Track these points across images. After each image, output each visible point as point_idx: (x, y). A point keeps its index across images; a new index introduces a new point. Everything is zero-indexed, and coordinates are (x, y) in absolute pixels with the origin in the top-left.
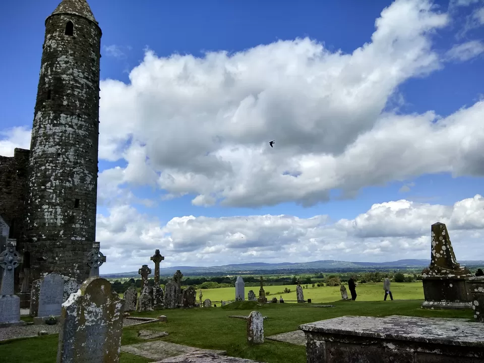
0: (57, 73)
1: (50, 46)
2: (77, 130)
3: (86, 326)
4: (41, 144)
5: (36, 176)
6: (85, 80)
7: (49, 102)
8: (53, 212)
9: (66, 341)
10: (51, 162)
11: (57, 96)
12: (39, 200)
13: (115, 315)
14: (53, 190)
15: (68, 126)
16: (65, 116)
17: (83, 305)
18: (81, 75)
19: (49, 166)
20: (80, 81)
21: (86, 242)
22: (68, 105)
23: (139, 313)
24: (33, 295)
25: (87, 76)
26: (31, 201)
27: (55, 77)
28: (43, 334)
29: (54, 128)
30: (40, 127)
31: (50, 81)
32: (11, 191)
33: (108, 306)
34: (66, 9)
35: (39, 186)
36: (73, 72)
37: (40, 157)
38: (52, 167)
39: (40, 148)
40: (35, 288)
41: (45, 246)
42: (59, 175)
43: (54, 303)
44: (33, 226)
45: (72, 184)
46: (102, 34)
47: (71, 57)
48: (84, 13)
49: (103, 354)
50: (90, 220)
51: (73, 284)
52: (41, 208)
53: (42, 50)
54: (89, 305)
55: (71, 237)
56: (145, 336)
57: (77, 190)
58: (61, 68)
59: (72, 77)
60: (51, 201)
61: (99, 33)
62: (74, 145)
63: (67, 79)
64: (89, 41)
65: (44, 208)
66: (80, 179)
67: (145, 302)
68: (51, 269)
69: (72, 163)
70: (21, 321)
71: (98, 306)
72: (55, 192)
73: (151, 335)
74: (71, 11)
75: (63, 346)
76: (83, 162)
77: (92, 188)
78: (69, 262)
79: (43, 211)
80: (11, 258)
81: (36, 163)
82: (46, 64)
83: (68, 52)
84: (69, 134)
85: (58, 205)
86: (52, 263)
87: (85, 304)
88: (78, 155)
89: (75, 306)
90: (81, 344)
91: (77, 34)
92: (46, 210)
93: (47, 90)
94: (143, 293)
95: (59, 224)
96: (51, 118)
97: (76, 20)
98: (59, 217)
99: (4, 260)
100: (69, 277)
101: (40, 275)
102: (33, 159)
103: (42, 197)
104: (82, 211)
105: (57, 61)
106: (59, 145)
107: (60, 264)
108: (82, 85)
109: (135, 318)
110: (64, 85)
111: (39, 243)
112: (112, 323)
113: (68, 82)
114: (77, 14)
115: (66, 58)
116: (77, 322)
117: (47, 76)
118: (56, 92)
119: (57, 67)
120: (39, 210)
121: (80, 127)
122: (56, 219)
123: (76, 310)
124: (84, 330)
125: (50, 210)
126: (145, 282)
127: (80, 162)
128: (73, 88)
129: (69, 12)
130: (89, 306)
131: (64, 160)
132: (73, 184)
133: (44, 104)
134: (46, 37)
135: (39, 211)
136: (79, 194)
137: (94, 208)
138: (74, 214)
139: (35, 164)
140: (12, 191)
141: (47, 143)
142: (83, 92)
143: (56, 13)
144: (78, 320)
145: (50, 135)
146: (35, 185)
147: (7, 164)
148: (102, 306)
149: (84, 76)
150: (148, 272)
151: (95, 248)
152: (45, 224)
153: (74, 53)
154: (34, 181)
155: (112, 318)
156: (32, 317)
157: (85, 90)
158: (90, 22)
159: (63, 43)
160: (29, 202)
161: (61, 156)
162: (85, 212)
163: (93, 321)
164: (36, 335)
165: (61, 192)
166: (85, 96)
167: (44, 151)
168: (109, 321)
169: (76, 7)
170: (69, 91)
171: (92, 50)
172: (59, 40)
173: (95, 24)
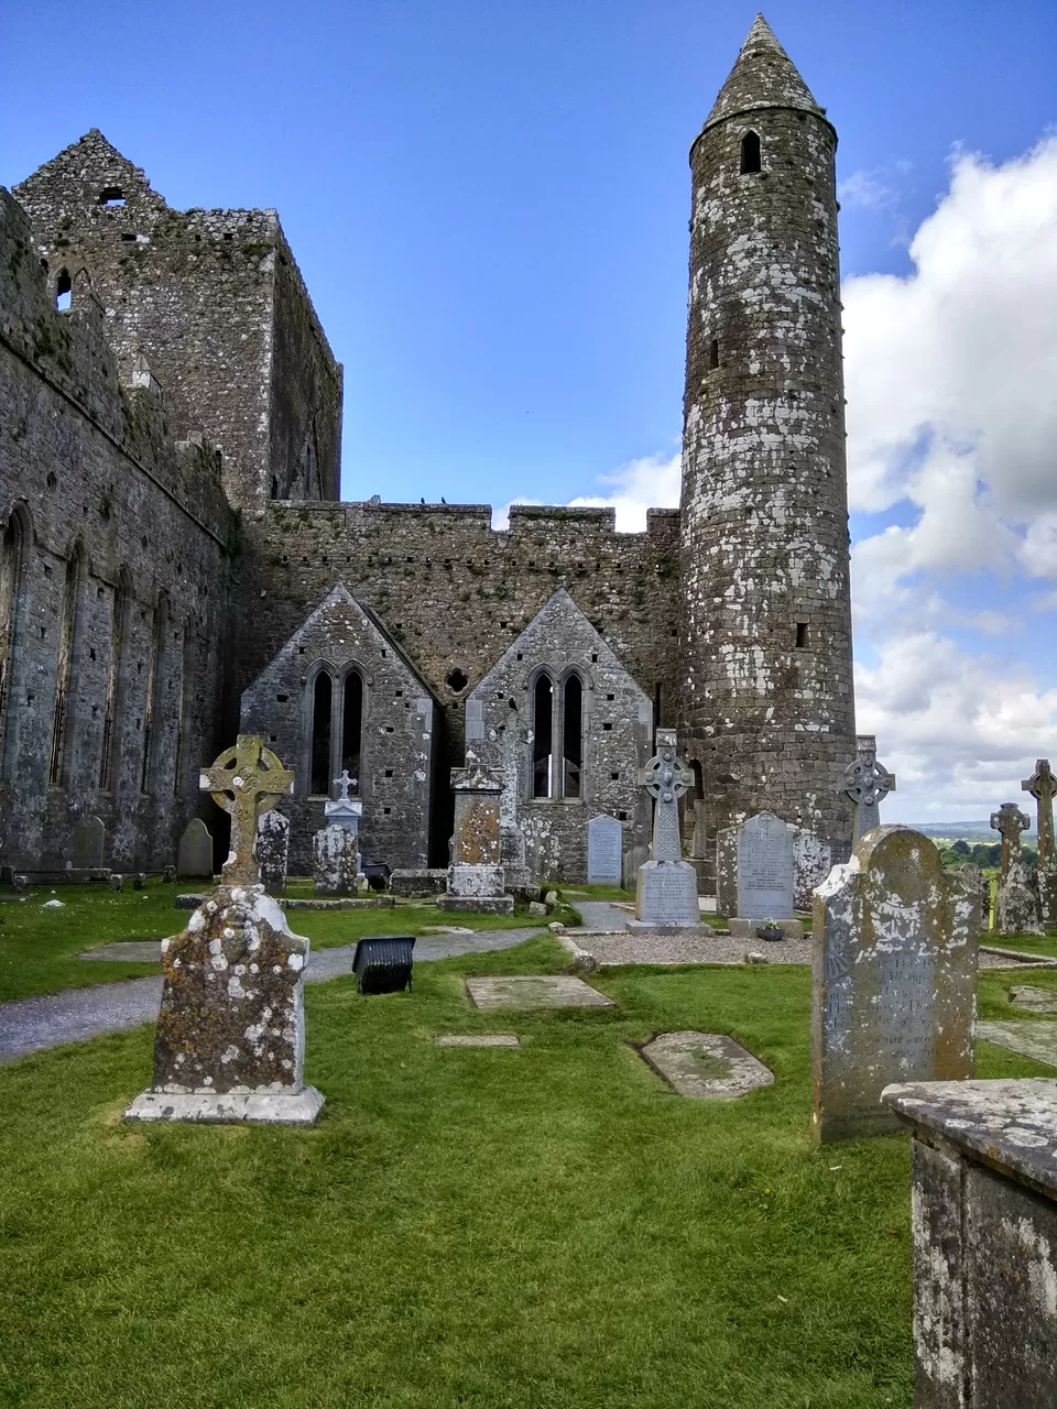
0: (728, 290)
1: (705, 221)
2: (789, 438)
3: (881, 954)
4: (704, 492)
5: (701, 573)
6: (800, 290)
7: (717, 374)
8: (747, 661)
9: (832, 983)
10: (733, 532)
11: (734, 352)
12: (712, 632)
13: (955, 933)
14: (742, 604)
15: (764, 430)
16: (756, 403)
17: (868, 897)
18: (791, 278)
19: (727, 543)
20: (788, 296)
21: (833, 737)
22: (762, 373)
23: (1001, 937)
24: (722, 864)
25: (806, 276)
26: (694, 639)
27: (724, 304)
28: (756, 961)
29: (733, 442)
30: (700, 446)
31: (713, 316)
32: (647, 614)
33: (934, 906)
34: (737, 100)
35: (708, 597)
36: (769, 277)
37: (705, 523)
38: (735, 545)
39: (704, 499)
40: (723, 848)
41: (734, 746)
42: (753, 564)
43: (772, 888)
44: (703, 698)
45: (787, 584)
46: (836, 140)
47: (761, 235)
48: (785, 93)
49: (930, 1034)
50: (837, 677)
51: (810, 844)
52: (717, 653)
53: (688, 237)
54: (882, 898)
55: (792, 723)
56: (1031, 1003)
57: (799, 600)
58: (739, 272)
59: (767, 291)
60: (739, 634)
61: (830, 137)
62: (783, 479)
63: (754, 299)
64: (804, 172)
65: (724, 652)
66: (804, 570)
67: (1015, 908)
68: (753, 804)
69: (783, 529)
70: (703, 924)
71: (908, 905)
72: (746, 610)
73: (1050, 1002)
74: (750, 102)
75: (824, 996)
76: (808, 521)
77: (838, 591)
78: (794, 787)
79: (724, 661)
80: (667, 774)
81: (697, 539)
82: (700, 272)
83: (750, 222)
84: (770, 451)
85: (757, 642)
86: (751, 789)
87: (873, 894)
88: (796, 504)
89: (846, 898)
90: (870, 999)
91: (772, 164)
92: (729, 657)
93: (708, 343)
94: (1010, 884)
95: (762, 692)
96: (724, 415)
97: (766, 123)
98: (761, 673)
99: (653, 779)
100: (797, 827)
101: (729, 819)
102: (688, 530)
103: (718, 625)
104: (816, 654)
105: (726, 255)
106: (748, 485)
107: (773, 794)
108: (795, 307)
109: (991, 949)
110: (747, 320)
111: (721, 739)
112: (949, 952)
113: (757, 308)
114: (766, 104)
115: (749, 240)
116: (855, 940)
117: (706, 306)
118: (732, 342)
119: (726, 271)
120: (714, 657)
121: (796, 427)
122: (755, 679)
123: (849, 908)
124: (874, 964)
125: (739, 656)
126: (1012, 852)
127: (803, 524)
128: (771, 320)
129: (746, 107)
130: (882, 902)
131: (762, 523)
132: (789, 585)
133: (704, 382)
134: (694, 197)
135: (713, 662)
136: (805, 609)
137: (845, 644)
138: (798, 664)
139: (694, 544)
140: (649, 616)
141: (719, 485)
142: (799, 325)
143: (714, 121)
144: (857, 935)
145: (724, 463)
146: (700, 596)
147: (634, 552)
148: (916, 903)
149: (799, 279)
150: (1021, 825)
151: (862, 752)
152: (729, 692)
153: (769, 221)
154: (695, 585)
155: (947, 941)
156: (726, 919)
157: (802, 319)
158: (802, 115)
159: (737, 201)
160: (689, 639)
161: (754, 512)
162: (824, 658)
163: (895, 942)
164: (741, 962)
165: (760, 609)
166: (804, 334)
167: (713, 507)
168: (941, 947)
169: (761, 86)
170: (762, 333)
171: (814, 195)
172: (728, 196)
173: (815, 116)
